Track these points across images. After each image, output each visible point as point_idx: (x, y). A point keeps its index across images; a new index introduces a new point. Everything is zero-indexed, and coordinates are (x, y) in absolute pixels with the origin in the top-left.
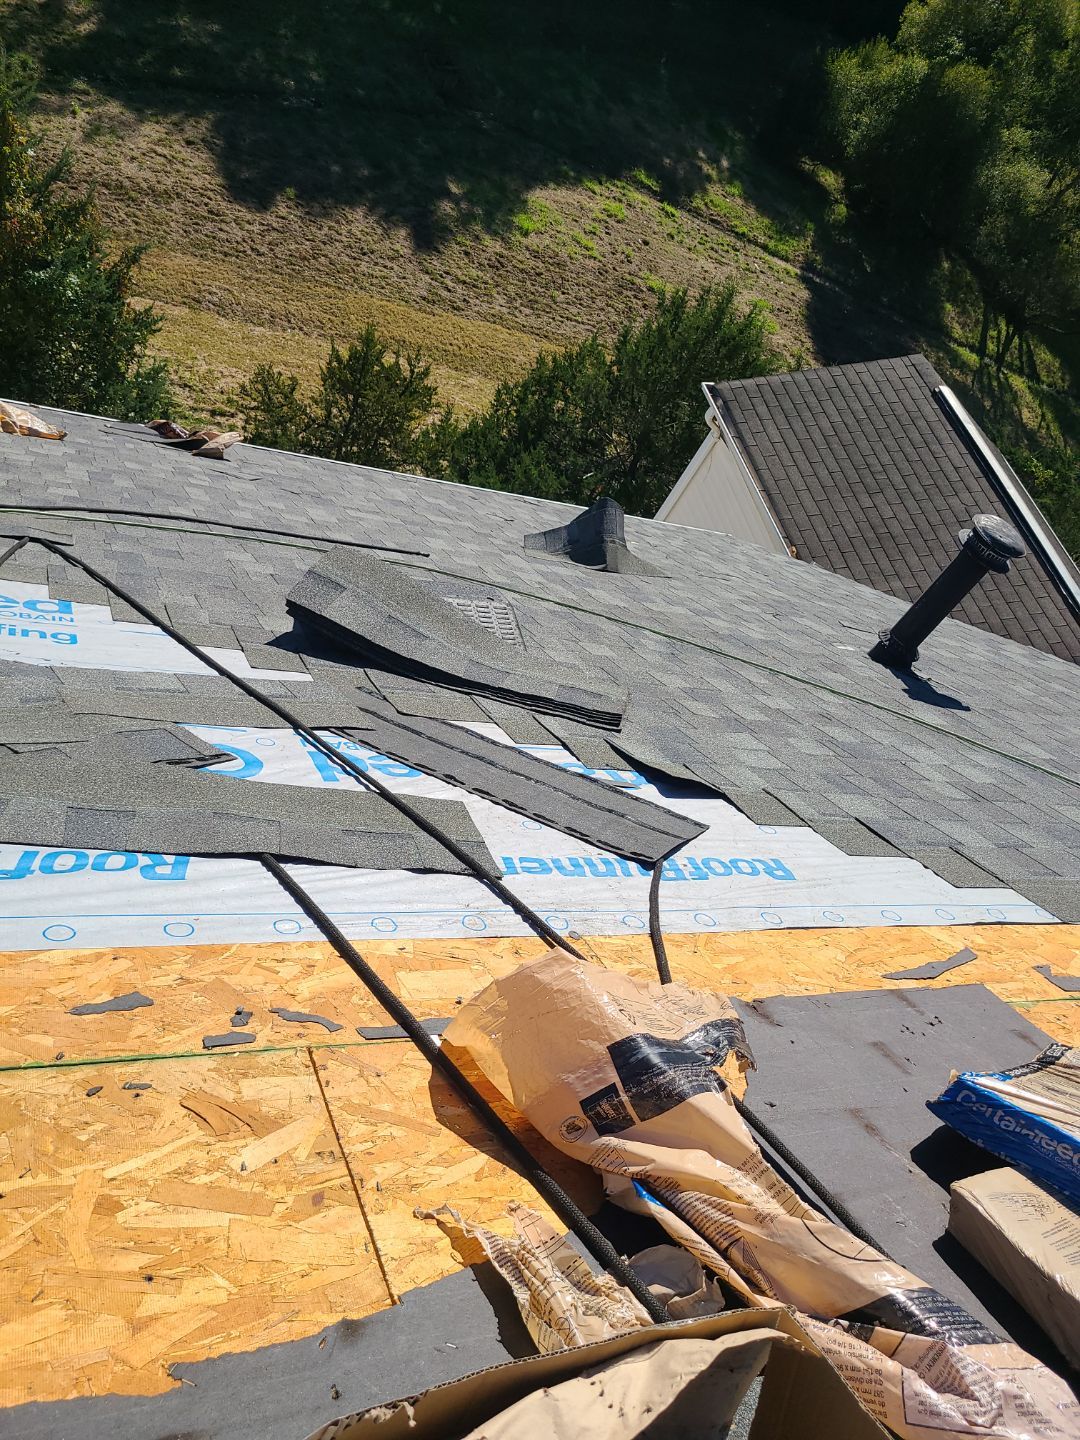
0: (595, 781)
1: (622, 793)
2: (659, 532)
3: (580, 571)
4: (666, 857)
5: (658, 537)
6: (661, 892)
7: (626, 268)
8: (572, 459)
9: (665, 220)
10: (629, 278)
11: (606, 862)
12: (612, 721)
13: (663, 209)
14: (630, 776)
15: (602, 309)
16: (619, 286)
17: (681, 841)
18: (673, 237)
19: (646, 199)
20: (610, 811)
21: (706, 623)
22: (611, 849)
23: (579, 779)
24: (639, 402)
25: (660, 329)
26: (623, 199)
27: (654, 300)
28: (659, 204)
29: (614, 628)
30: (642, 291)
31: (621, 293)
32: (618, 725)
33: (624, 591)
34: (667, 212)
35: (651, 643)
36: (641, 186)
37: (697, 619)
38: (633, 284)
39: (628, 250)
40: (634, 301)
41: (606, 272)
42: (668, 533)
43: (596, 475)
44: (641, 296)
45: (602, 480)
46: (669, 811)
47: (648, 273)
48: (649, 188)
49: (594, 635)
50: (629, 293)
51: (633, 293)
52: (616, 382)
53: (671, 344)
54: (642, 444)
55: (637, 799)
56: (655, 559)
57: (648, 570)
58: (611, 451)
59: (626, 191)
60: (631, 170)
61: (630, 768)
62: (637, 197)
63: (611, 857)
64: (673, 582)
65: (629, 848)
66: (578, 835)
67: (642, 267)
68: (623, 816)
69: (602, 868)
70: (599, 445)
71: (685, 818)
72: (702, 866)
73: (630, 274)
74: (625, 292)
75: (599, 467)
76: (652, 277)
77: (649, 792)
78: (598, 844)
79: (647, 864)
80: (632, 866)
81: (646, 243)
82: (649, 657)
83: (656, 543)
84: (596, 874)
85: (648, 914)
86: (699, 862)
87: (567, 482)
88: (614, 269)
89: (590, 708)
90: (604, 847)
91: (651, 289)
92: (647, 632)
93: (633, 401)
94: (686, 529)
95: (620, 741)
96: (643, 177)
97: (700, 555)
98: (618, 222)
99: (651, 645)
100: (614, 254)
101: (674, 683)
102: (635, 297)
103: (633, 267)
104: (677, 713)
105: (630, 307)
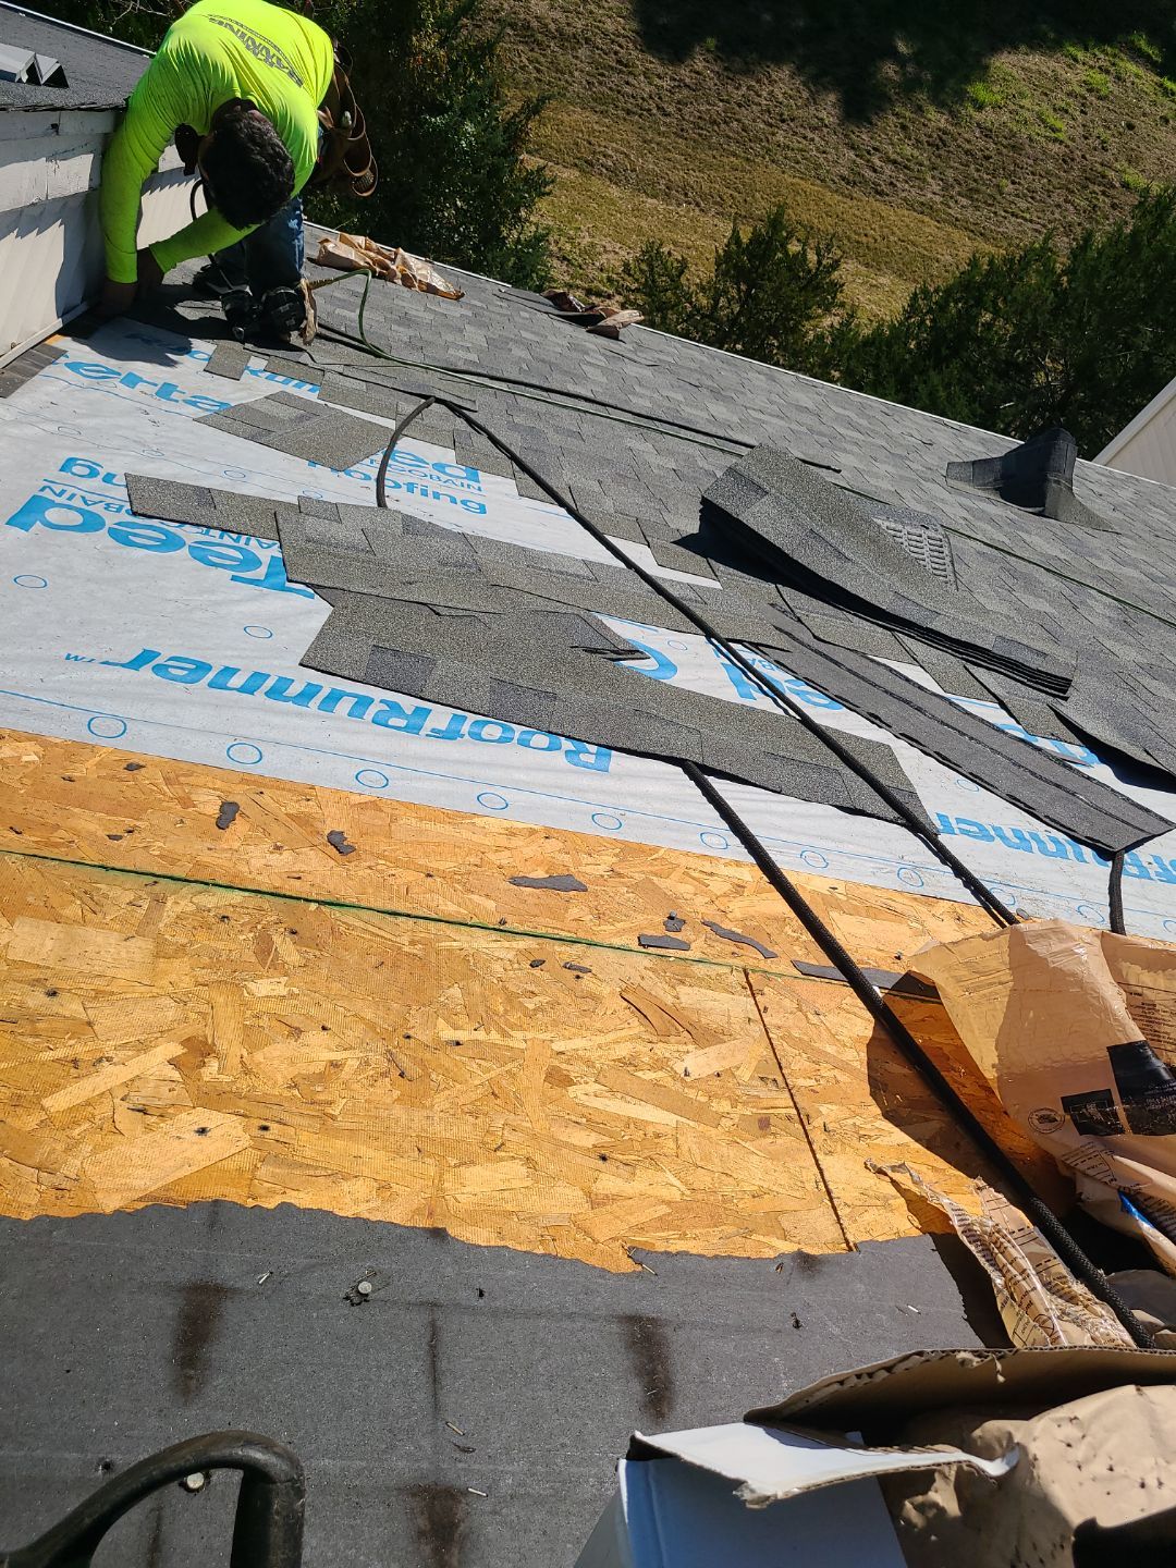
0: (1039, 749)
1: (1071, 768)
2: (1103, 479)
3: (1011, 512)
4: (1128, 849)
5: (1102, 485)
6: (1123, 887)
7: (1098, 157)
8: (990, 383)
9: (1161, 99)
10: (1100, 169)
11: (1055, 841)
12: (1058, 686)
13: (1161, 85)
14: (1078, 751)
15: (1058, 206)
16: (1086, 178)
17: (1145, 835)
18: (1167, 121)
19: (1141, 71)
20: (1058, 786)
21: (1164, 592)
22: (1061, 828)
23: (1021, 744)
24: (1089, 322)
25: (1134, 233)
26: (1112, 69)
27: (1134, 199)
28: (1157, 79)
29: (1053, 581)
30: (1114, 187)
31: (1086, 187)
32: (1065, 692)
33: (1064, 541)
34: (1166, 88)
35: (1100, 610)
36: (1138, 55)
37: (1153, 586)
38: (1104, 177)
39: (1105, 135)
40: (1101, 198)
41: (1073, 160)
42: (1114, 482)
43: (1016, 405)
44: (1112, 192)
45: (1022, 412)
46: (1128, 799)
47: (1126, 165)
48: (1148, 58)
49: (1030, 585)
50: (1096, 188)
51: (1102, 188)
52: (1062, 296)
53: (1146, 253)
54: (1082, 373)
55: (1089, 778)
56: (1099, 508)
57: (1095, 523)
58: (1041, 377)
59: (1117, 60)
60: (1129, 33)
61: (1077, 741)
62: (1131, 68)
63: (1061, 837)
64: (1123, 540)
65: (1083, 830)
66: (1022, 806)
67: (1120, 157)
68: (1073, 794)
69: (1052, 847)
70: (1026, 370)
71: (1147, 811)
72: (1170, 868)
73: (1102, 164)
74: (1091, 186)
75: (1022, 397)
76: (1131, 170)
77: (1103, 773)
78: (1047, 820)
79: (1105, 853)
80: (1088, 852)
81: (1130, 127)
82: (1097, 622)
83: (1101, 491)
84: (1044, 851)
85: (1108, 909)
86: (1167, 863)
87: (979, 411)
88: (1083, 157)
89: (1034, 666)
90: (1053, 824)
91: (1126, 185)
92: (1092, 591)
93: (1080, 320)
94: (1137, 480)
95: (1067, 709)
96: (1143, 44)
97: (1154, 512)
98: (1100, 98)
99: (1099, 608)
100: (1086, 138)
101: (1128, 655)
102: (1104, 193)
103: (1108, 156)
104: (1133, 690)
105: (1095, 206)
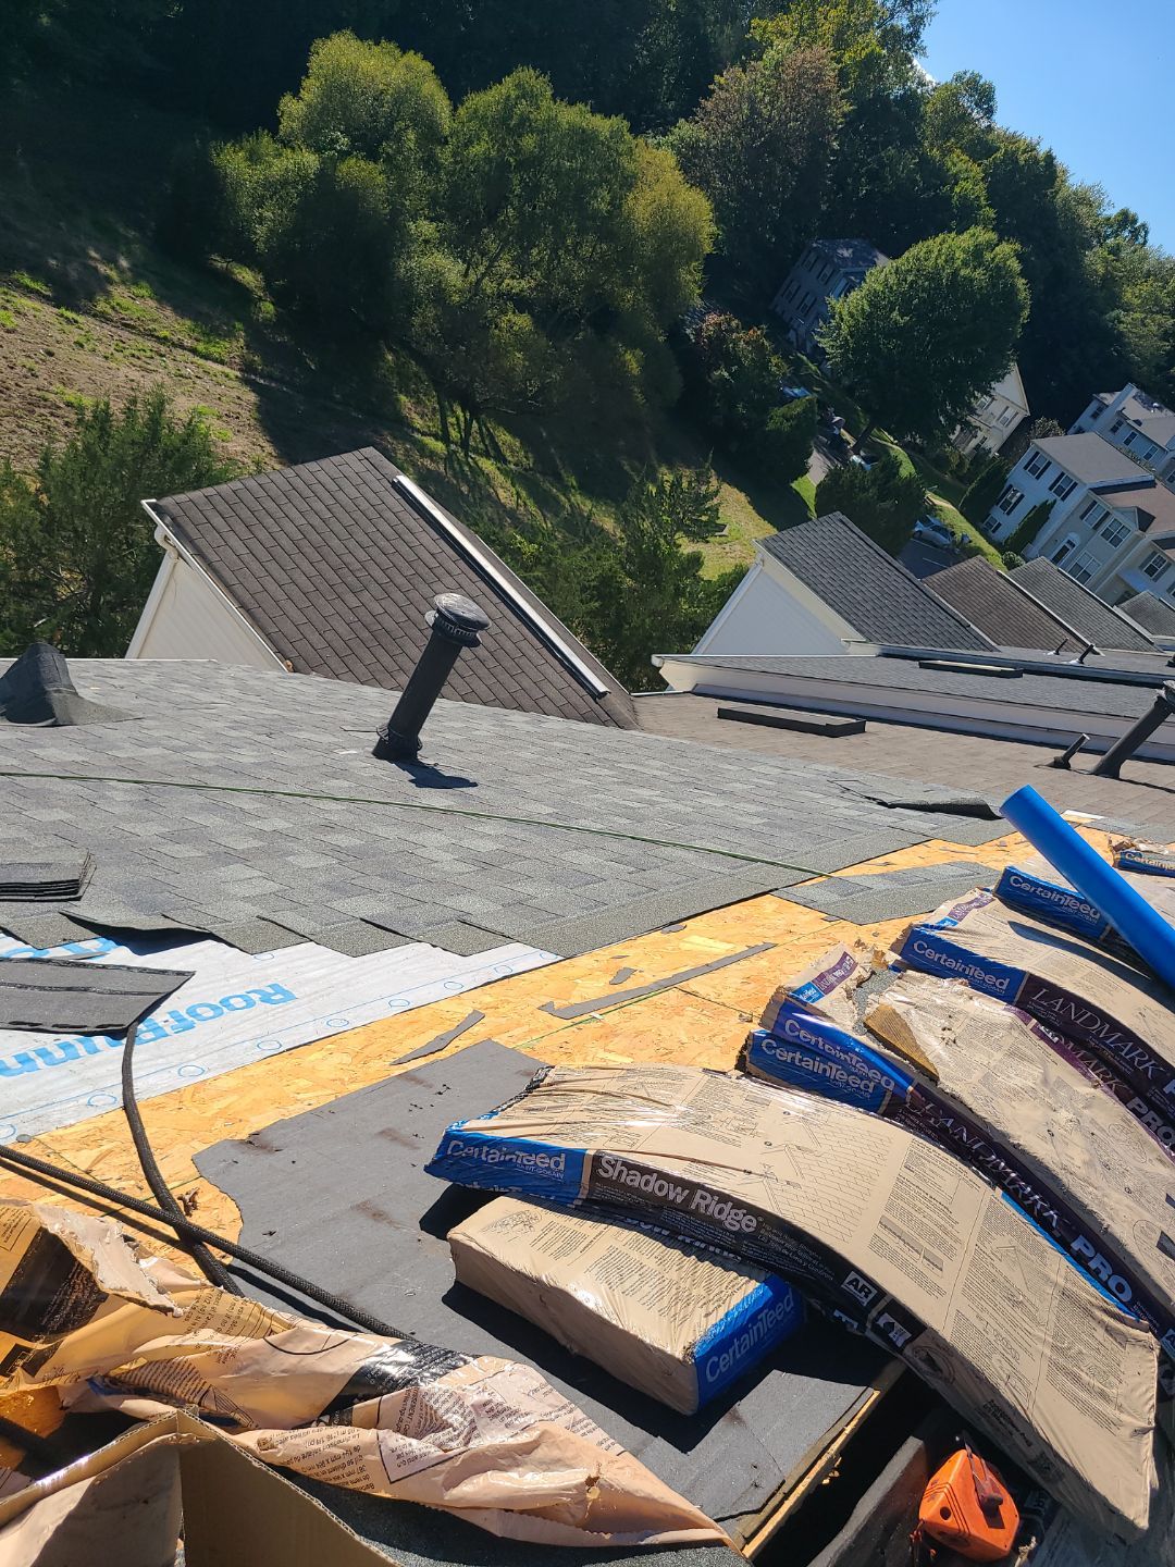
0: (48, 961)
1: (84, 965)
2: (126, 671)
3: (25, 732)
4: (141, 1019)
5: (125, 677)
6: (134, 1059)
7: (33, 383)
8: (12, 607)
9: (67, 328)
10: (39, 393)
11: (65, 1047)
12: (69, 890)
13: (62, 316)
14: (94, 945)
15: (13, 432)
16: (29, 404)
17: (158, 997)
18: (82, 346)
19: (37, 305)
20: (69, 989)
21: (188, 759)
22: (70, 1030)
23: (35, 965)
24: (84, 531)
25: (87, 448)
26: (8, 305)
27: (73, 417)
28: (56, 310)
29: (70, 786)
30: (59, 407)
31: (33, 412)
32: (76, 892)
33: (83, 743)
34: (67, 318)
35: (119, 797)
36: (29, 292)
37: (176, 757)
38: (46, 400)
39: (30, 363)
40: (52, 419)
41: (8, 389)
42: (136, 670)
43: (50, 620)
44: (59, 412)
45: (59, 625)
46: (145, 969)
47: (62, 387)
48: (38, 292)
49: (44, 801)
50: (42, 411)
51: (49, 410)
52: (48, 513)
53: (105, 463)
54: (99, 578)
55: (104, 967)
56: (122, 701)
57: (115, 716)
58: (63, 592)
59: (9, 297)
60: (10, 274)
61: (95, 935)
62: (26, 303)
63: (71, 1038)
64: (145, 723)
65: (92, 1023)
66: (27, 1027)
67: (53, 381)
68: (85, 990)
69: (60, 1054)
70: (47, 585)
71: (164, 972)
72: (186, 1016)
73: (38, 389)
74: (36, 409)
75: (51, 612)
76: (67, 391)
77: (121, 955)
78: (56, 1029)
79: (116, 1033)
80: (100, 1041)
81: (51, 354)
82: (117, 810)
83: (122, 684)
84: (53, 1063)
85: (121, 1086)
86: (183, 1013)
87: (14, 635)
88: (17, 385)
89: (37, 881)
90: (61, 1030)
91: (69, 404)
92: (112, 783)
93: (75, 531)
94: (159, 663)
95: (81, 909)
96: (27, 281)
97: (177, 688)
98: (8, 331)
99: (119, 796)
100: (12, 368)
101: (148, 830)
102: (52, 414)
103: (41, 382)
104: (154, 862)
105: (49, 427)
